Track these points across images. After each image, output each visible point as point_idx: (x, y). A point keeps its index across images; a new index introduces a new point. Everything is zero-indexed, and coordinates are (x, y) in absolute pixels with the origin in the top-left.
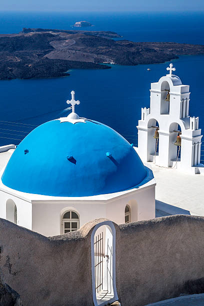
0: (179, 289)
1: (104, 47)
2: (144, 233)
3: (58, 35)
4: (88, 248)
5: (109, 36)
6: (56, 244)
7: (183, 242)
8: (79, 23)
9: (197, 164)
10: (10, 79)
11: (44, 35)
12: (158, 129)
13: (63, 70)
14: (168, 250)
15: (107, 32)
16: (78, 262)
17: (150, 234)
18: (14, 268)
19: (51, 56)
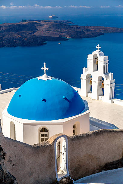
0: (102, 168)
1: (65, 29)
2: (83, 140)
3: (40, 23)
4: (53, 150)
5: (67, 23)
6: (36, 148)
7: (104, 143)
8: (51, 16)
9: (113, 98)
10: (15, 46)
11: (33, 23)
12: (92, 79)
13: (43, 42)
14: (96, 148)
15: (66, 21)
16: (47, 157)
17: (87, 140)
18: (13, 162)
19: (36, 34)
